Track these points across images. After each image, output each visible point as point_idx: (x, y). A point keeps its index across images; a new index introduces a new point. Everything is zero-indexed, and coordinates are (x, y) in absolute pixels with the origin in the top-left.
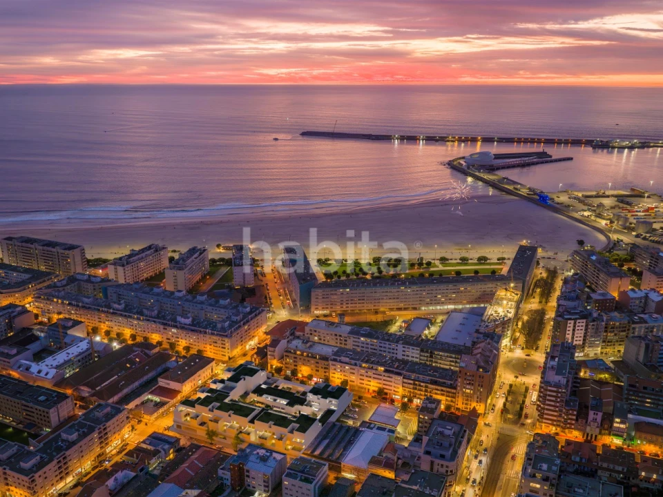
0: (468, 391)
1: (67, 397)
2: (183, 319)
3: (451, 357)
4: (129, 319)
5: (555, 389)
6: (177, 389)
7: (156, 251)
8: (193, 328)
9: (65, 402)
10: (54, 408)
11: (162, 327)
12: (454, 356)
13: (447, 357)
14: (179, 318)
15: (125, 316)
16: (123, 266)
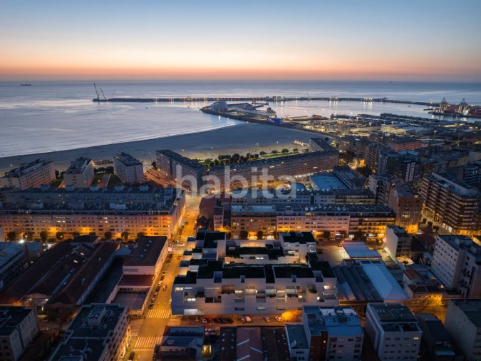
0: (406, 216)
1: (29, 311)
2: (118, 205)
3: (361, 198)
4: (54, 216)
5: (472, 200)
6: (147, 274)
7: (44, 164)
8: (132, 212)
9: (27, 317)
10: (15, 330)
11: (95, 217)
12: (362, 196)
13: (358, 198)
14: (112, 206)
15: (48, 214)
16: (18, 177)
